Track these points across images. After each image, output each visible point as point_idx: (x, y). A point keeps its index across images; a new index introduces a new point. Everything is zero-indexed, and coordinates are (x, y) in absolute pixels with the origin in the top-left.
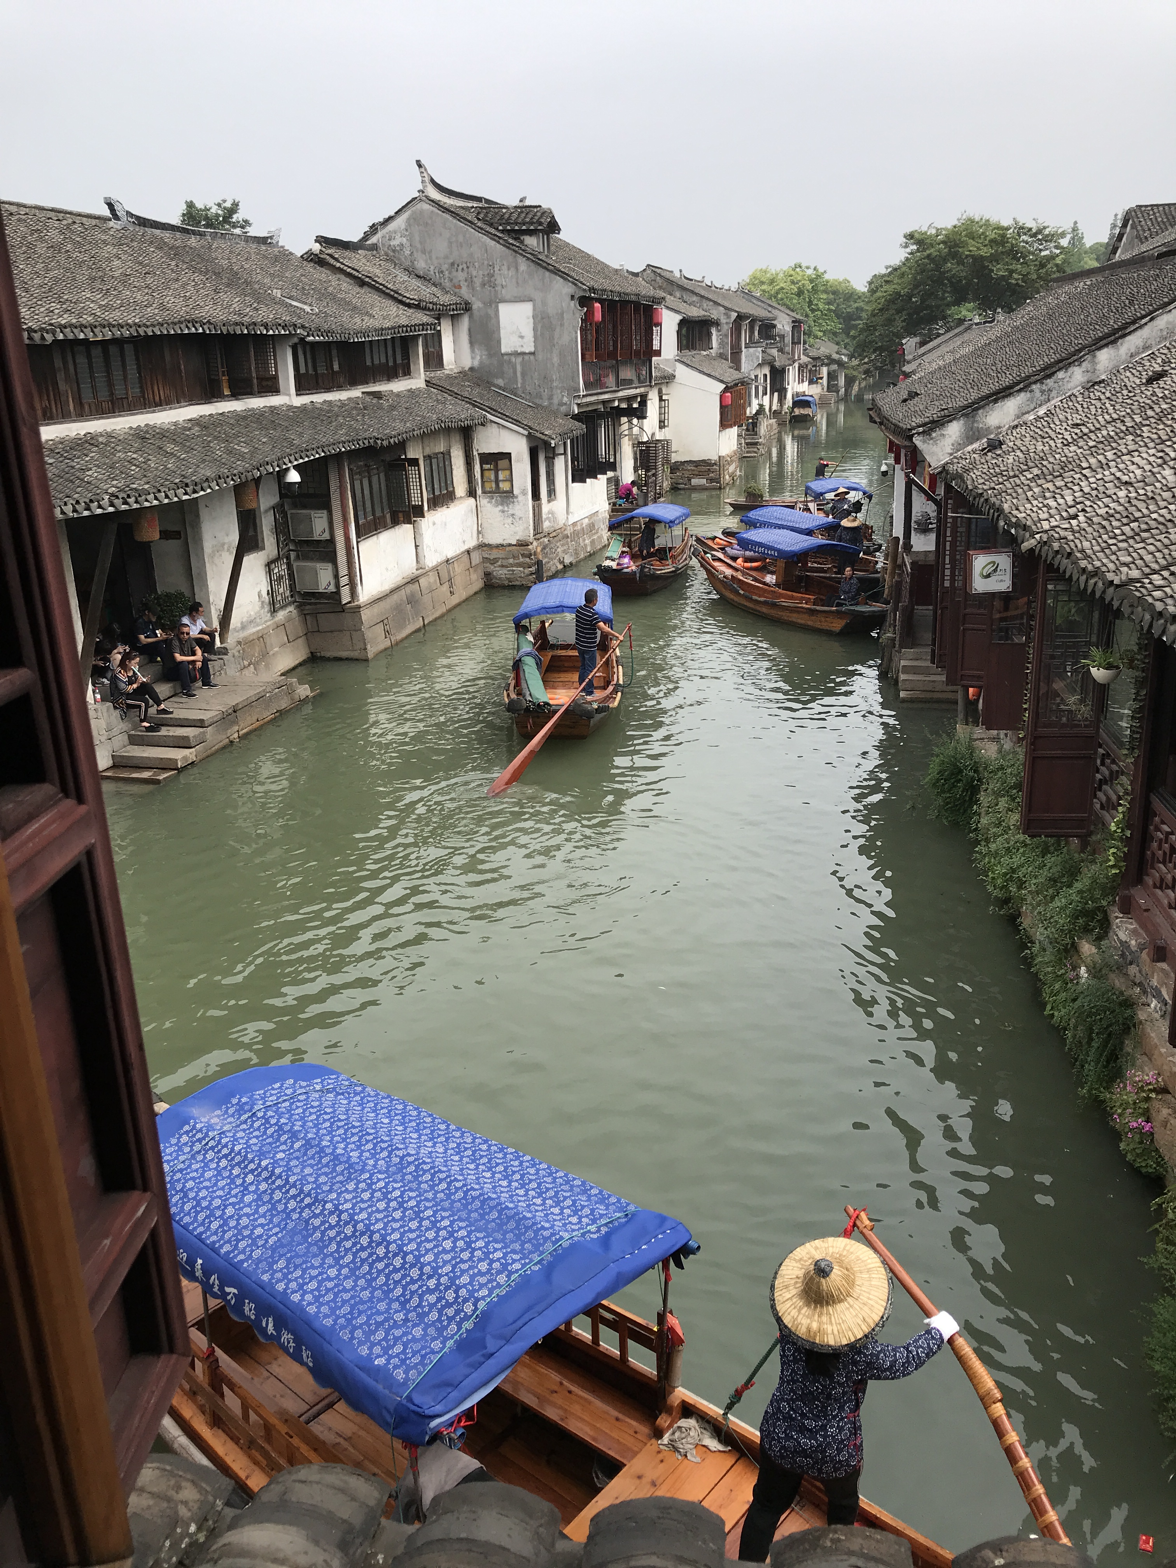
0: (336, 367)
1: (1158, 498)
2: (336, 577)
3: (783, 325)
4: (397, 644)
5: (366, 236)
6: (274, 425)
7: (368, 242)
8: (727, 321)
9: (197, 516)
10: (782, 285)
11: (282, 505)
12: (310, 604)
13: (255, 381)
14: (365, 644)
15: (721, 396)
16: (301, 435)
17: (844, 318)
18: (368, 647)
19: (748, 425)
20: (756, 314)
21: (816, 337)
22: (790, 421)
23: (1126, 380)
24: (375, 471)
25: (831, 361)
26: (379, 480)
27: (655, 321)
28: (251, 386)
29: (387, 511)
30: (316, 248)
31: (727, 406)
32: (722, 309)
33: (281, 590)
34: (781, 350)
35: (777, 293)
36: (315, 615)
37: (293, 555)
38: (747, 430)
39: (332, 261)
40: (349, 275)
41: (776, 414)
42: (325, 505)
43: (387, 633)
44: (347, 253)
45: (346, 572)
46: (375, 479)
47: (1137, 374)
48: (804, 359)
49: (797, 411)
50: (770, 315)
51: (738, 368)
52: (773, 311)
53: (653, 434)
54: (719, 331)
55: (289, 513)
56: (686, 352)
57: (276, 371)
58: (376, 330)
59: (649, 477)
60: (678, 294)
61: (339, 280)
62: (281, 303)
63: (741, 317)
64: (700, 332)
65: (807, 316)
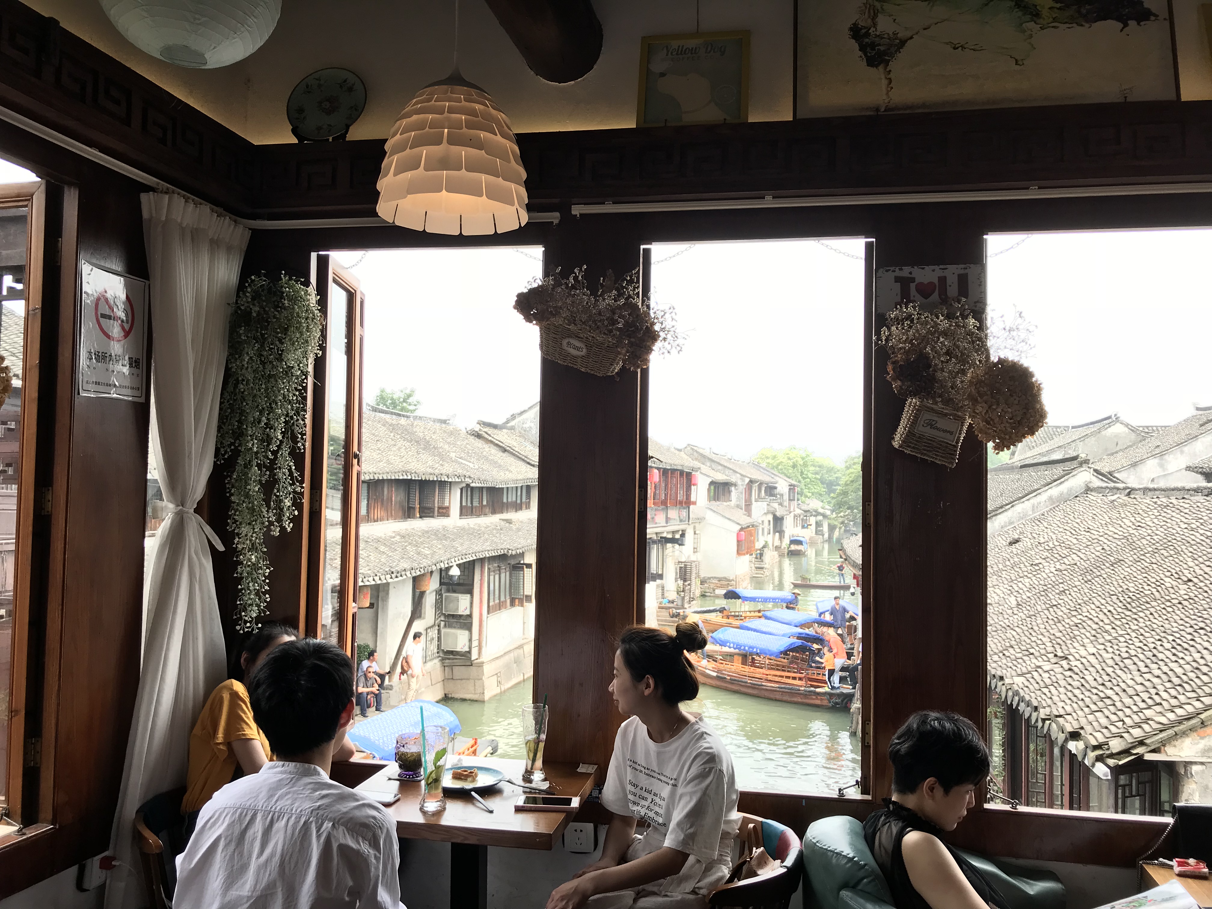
0: (485, 503)
1: (1004, 613)
2: (470, 640)
3: (782, 487)
4: (505, 691)
5: (508, 422)
6: (445, 537)
7: (509, 425)
8: (742, 484)
9: (388, 594)
10: (781, 460)
11: (441, 590)
12: (449, 659)
13: (436, 509)
14: (484, 690)
15: (738, 534)
16: (462, 544)
17: (827, 484)
18: (486, 692)
19: (756, 555)
20: (763, 479)
21: (806, 496)
22: (788, 554)
23: (998, 542)
24: (504, 571)
25: (818, 514)
26: (505, 576)
27: (693, 482)
28: (433, 512)
29: (508, 597)
30: (477, 428)
31: (741, 541)
32: (738, 475)
33: (432, 648)
34: (781, 504)
35: (778, 465)
36: (451, 666)
37: (442, 624)
38: (756, 558)
39: (486, 436)
40: (497, 445)
41: (777, 548)
42: (470, 591)
43: (499, 683)
44: (496, 431)
45: (477, 638)
46: (503, 575)
47: (1005, 539)
48: (798, 511)
49: (793, 547)
50: (773, 480)
51: (750, 515)
52: (775, 477)
53: (689, 557)
54: (736, 490)
55: (444, 595)
56: (713, 503)
57: (450, 503)
58: (513, 480)
59: (686, 586)
60: (708, 464)
61: (489, 447)
62: (456, 461)
63: (751, 482)
64: (724, 490)
65: (799, 482)
